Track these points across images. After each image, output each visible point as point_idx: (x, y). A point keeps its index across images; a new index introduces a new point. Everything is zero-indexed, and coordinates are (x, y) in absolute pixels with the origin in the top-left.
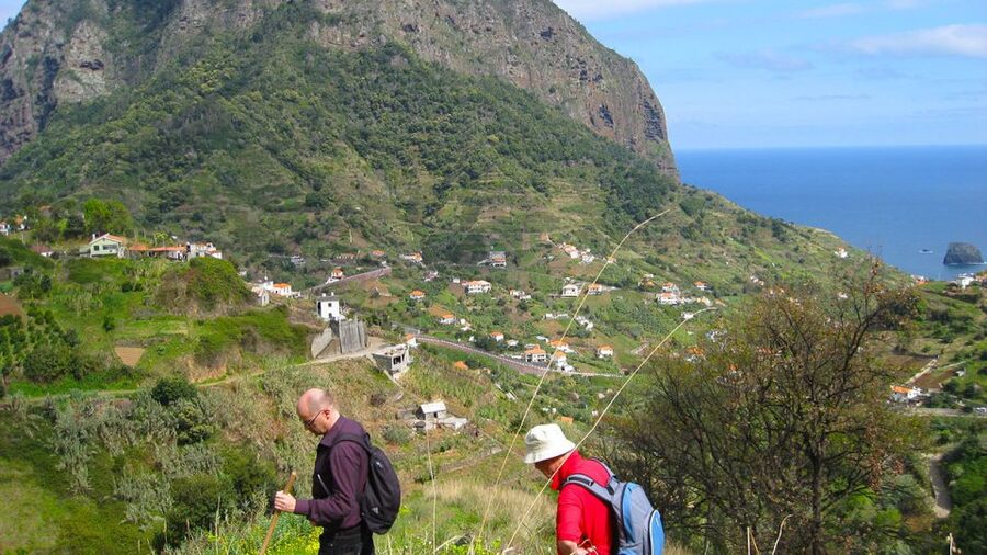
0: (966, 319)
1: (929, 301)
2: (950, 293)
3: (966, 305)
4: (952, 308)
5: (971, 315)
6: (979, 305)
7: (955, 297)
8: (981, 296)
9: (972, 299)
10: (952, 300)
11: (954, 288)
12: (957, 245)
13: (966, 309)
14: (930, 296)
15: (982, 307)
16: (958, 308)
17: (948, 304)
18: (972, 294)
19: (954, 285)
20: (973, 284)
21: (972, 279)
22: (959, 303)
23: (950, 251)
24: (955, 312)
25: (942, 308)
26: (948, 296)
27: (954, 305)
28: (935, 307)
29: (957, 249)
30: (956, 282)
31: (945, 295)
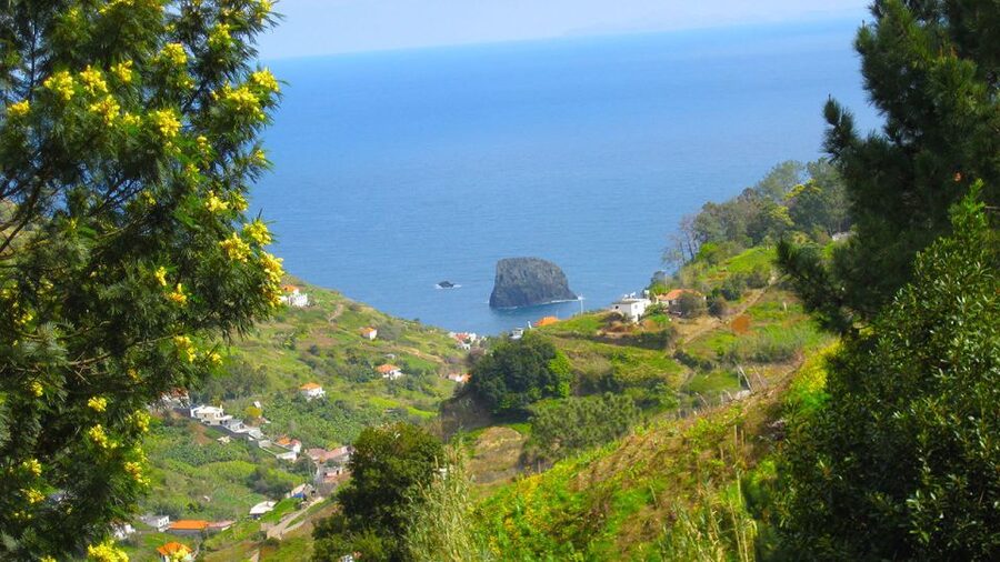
0: (652, 383)
1: (570, 354)
2: (610, 334)
3: (648, 353)
4: (619, 364)
5: (659, 373)
6: (672, 352)
7: (623, 341)
8: (674, 331)
9: (657, 341)
10: (616, 348)
11: (618, 324)
12: (513, 263)
13: (646, 363)
14: (570, 345)
15: (679, 356)
16: (635, 363)
17: (610, 357)
18: (655, 331)
19: (618, 317)
20: (654, 312)
21: (648, 302)
22: (632, 353)
23: (500, 278)
24: (627, 372)
25: (600, 366)
26: (608, 341)
27: (622, 358)
28: (585, 367)
29: (516, 272)
30: (620, 312)
31: (602, 339)
